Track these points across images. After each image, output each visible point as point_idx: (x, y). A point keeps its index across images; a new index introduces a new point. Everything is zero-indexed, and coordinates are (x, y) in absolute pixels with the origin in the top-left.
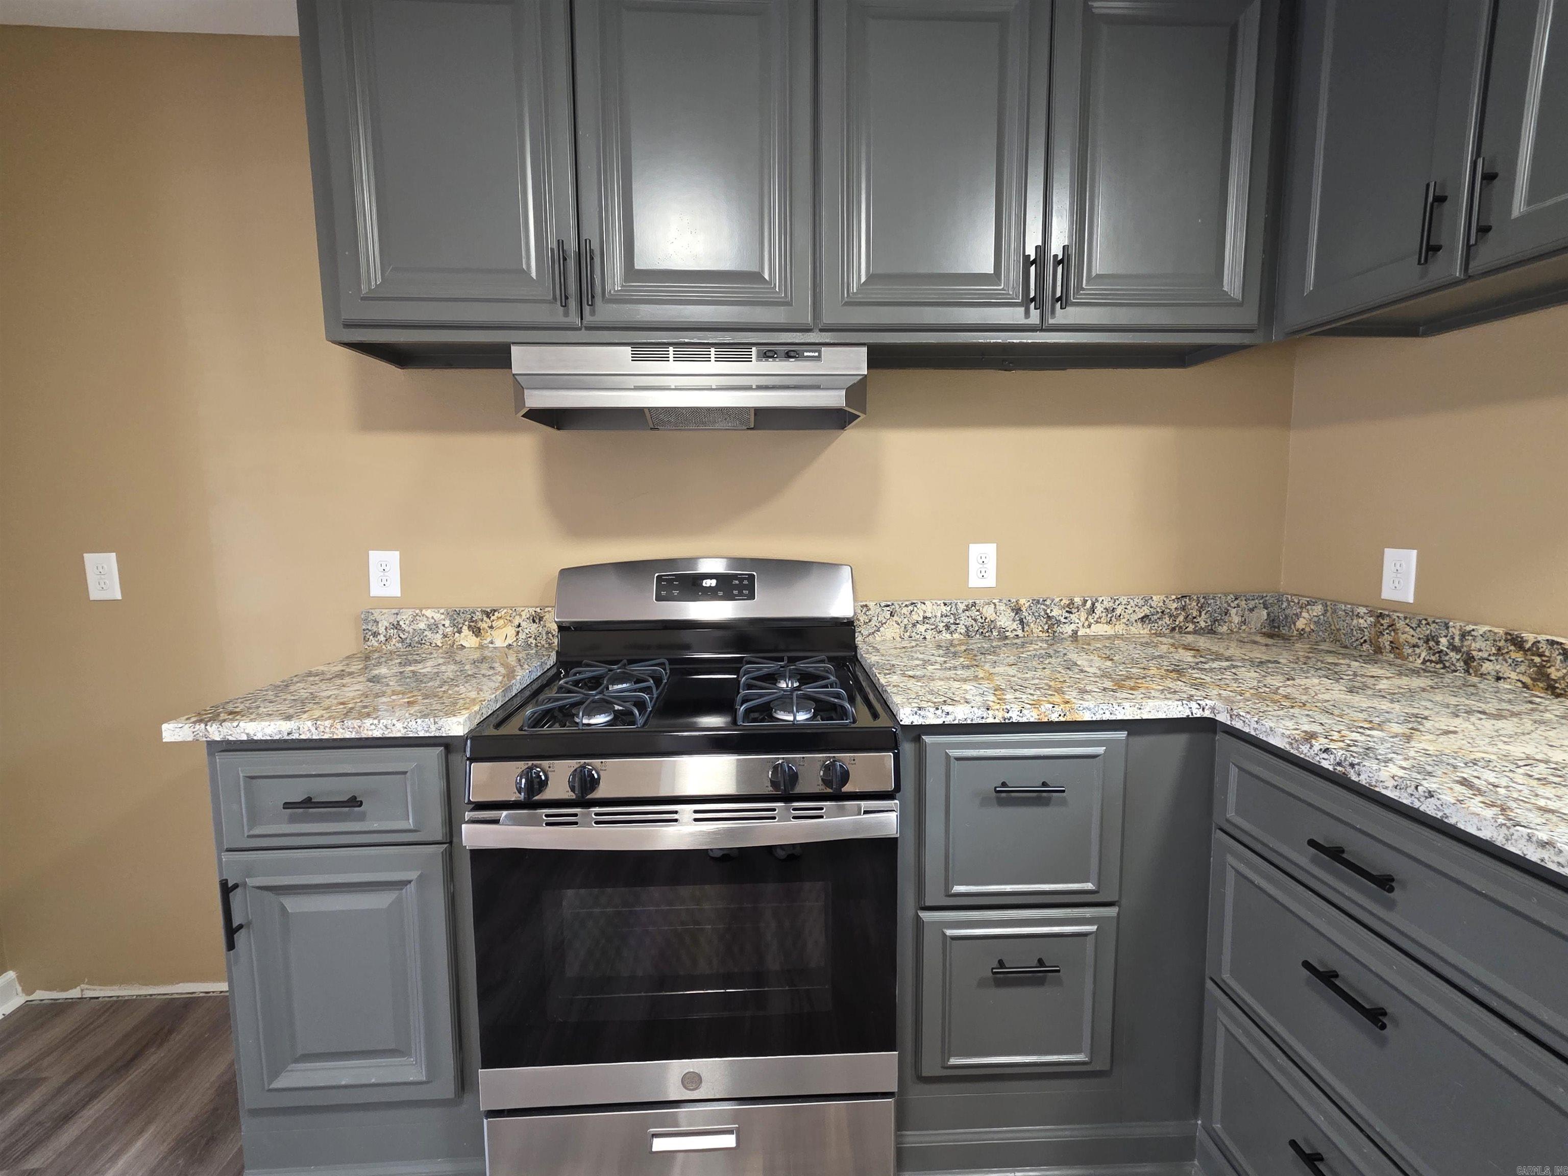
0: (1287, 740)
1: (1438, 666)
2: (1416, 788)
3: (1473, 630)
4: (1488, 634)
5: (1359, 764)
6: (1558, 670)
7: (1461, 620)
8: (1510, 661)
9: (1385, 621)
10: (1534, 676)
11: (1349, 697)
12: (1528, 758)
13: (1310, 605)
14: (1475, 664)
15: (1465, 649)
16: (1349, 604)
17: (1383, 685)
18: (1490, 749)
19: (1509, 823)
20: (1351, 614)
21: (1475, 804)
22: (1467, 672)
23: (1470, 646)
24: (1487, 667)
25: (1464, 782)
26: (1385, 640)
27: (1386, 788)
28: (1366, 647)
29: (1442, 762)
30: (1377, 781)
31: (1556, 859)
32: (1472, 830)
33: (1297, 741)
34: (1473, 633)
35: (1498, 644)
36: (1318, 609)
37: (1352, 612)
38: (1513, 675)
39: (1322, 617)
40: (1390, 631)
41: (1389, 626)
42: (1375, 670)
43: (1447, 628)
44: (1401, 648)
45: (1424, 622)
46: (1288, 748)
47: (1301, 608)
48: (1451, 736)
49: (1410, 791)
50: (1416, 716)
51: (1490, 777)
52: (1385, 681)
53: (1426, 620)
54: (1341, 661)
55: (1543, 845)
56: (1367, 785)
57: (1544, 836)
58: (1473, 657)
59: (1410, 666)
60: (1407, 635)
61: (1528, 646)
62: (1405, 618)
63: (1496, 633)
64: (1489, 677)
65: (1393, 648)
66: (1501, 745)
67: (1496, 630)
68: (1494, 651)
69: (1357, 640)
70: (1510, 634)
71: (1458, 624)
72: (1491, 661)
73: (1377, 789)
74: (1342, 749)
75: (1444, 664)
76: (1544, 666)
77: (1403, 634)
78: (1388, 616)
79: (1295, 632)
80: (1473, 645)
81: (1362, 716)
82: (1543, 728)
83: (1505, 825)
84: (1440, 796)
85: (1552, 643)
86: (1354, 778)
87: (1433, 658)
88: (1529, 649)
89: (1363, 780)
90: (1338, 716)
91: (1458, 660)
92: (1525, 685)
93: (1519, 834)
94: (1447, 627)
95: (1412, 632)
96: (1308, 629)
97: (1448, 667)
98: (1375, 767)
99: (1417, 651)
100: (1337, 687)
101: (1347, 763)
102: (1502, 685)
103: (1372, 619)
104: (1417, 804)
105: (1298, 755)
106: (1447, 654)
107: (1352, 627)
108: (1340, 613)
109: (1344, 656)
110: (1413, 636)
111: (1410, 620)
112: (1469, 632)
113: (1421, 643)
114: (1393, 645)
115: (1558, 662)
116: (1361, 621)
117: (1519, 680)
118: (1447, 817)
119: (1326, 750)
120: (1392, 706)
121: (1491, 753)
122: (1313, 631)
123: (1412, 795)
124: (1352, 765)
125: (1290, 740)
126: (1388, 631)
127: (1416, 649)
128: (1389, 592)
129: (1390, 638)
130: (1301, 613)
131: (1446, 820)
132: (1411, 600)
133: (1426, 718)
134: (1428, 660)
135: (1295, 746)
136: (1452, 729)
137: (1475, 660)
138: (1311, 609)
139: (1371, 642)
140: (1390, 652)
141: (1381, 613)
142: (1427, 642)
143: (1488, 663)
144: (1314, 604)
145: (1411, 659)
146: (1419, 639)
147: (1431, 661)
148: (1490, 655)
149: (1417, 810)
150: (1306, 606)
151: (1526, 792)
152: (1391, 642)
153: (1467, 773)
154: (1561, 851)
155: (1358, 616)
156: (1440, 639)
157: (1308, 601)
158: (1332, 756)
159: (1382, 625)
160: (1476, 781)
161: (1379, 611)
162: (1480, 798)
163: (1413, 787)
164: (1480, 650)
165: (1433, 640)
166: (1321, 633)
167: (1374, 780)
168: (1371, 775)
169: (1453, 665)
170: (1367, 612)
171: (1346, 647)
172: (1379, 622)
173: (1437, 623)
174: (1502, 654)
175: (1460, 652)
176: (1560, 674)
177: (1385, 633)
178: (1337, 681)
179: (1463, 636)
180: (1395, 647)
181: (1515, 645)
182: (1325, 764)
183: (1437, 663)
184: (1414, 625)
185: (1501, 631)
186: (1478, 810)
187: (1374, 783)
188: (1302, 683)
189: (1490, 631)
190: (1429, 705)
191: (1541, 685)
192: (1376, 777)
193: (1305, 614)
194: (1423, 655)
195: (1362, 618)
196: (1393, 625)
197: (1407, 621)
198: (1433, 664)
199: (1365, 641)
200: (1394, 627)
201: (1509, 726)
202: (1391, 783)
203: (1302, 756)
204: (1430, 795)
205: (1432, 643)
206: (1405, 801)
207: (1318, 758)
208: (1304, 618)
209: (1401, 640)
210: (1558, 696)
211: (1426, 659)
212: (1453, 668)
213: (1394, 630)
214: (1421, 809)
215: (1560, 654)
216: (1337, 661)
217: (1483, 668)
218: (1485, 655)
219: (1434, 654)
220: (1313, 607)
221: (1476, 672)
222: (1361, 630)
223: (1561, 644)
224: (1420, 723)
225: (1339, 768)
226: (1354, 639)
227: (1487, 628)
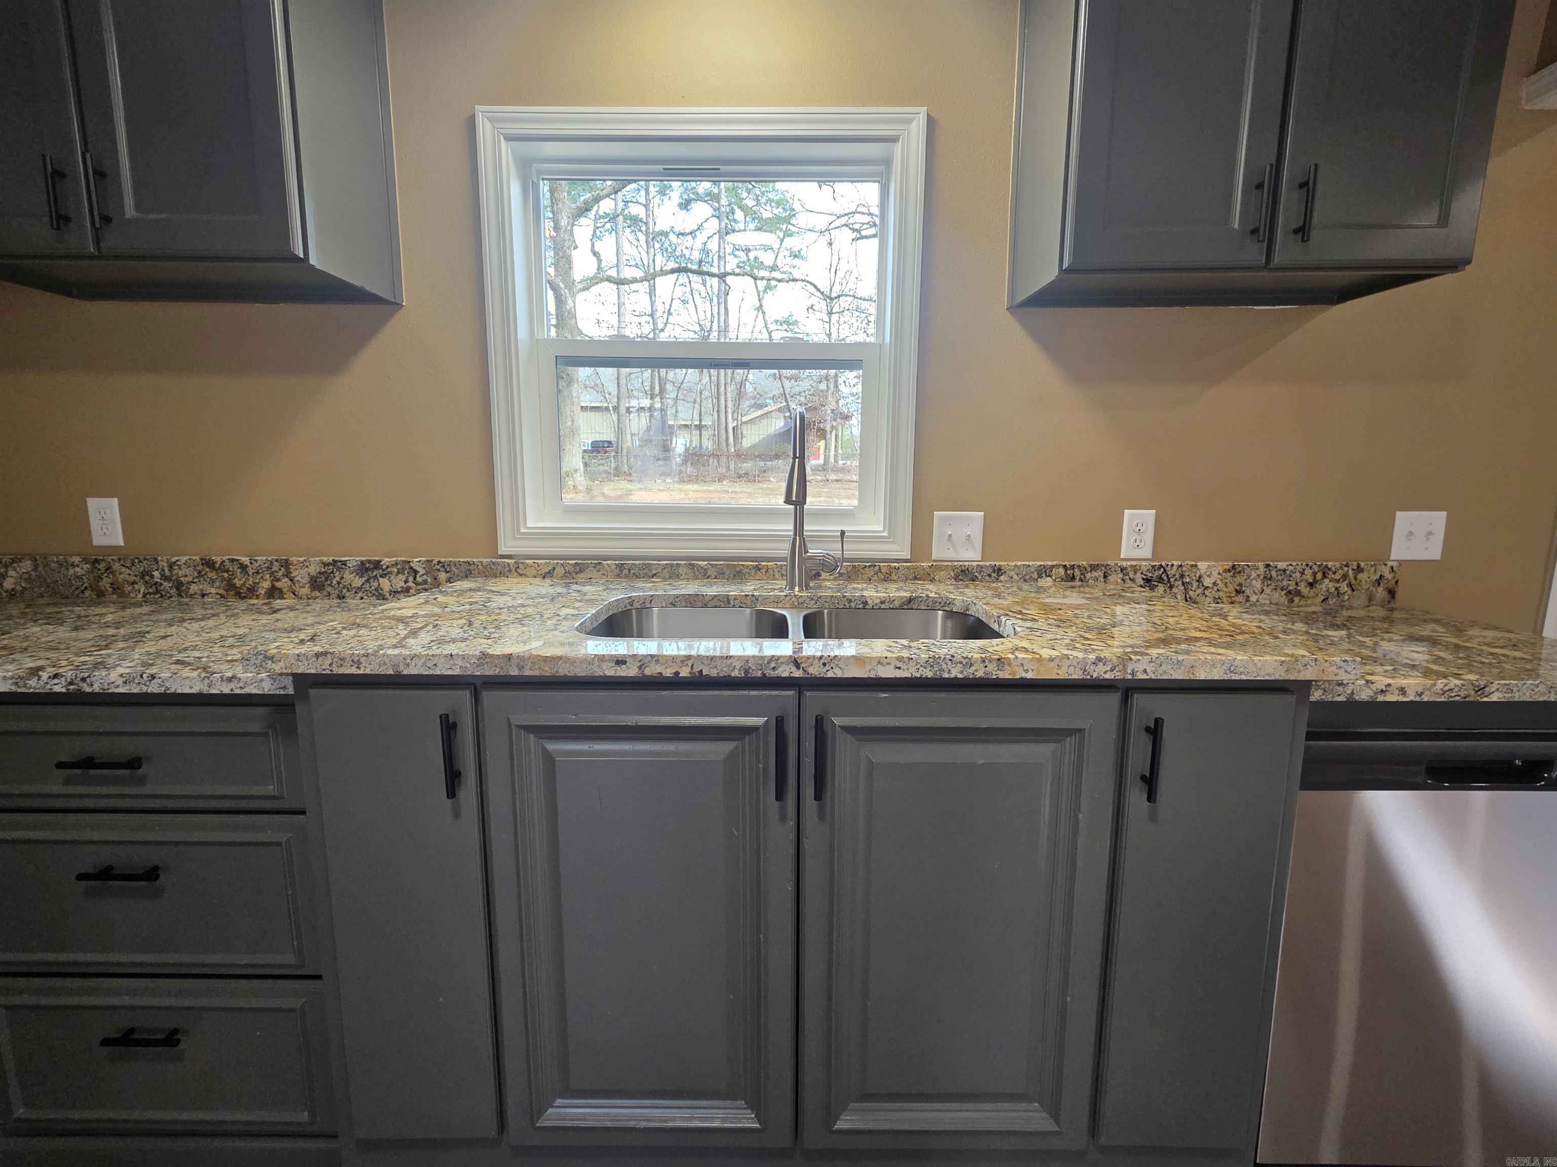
0: (11, 681)
1: (157, 596)
2: (141, 676)
3: (178, 560)
4: (189, 561)
5: (89, 676)
6: (240, 580)
7: (165, 555)
8: (208, 580)
9: (102, 566)
10: (226, 588)
11: (74, 634)
12: (222, 638)
13: (16, 562)
14: (184, 588)
15: (174, 578)
16: (61, 555)
17: (109, 618)
18: (197, 639)
19: (208, 675)
20: (65, 564)
21: (186, 672)
22: (180, 595)
23: (178, 574)
24: (194, 588)
25: (178, 662)
26: (106, 582)
27: (118, 686)
28: (87, 593)
29: (161, 655)
30: (109, 684)
31: (239, 685)
32: (187, 690)
33: (22, 678)
34: (178, 563)
35: (198, 568)
36: (27, 565)
37: (66, 562)
38: (213, 591)
39: (33, 573)
40: (108, 574)
41: (106, 570)
42: (99, 610)
43: (157, 563)
44: (121, 587)
45: (136, 561)
46: (14, 688)
47: (6, 566)
48: (169, 638)
49: (136, 681)
50: (139, 633)
51: (197, 654)
52: (110, 615)
53: (138, 558)
54: (63, 609)
55: (230, 680)
56: (101, 691)
57: (229, 674)
58: (182, 582)
59: (133, 601)
60: (124, 575)
61: (217, 566)
62: (120, 559)
63: (194, 560)
64: (197, 596)
65: (114, 589)
66: (204, 635)
67: (194, 558)
68: (196, 575)
69: (77, 589)
70: (205, 559)
71: (165, 558)
72: (195, 583)
73: (110, 691)
74: (71, 670)
75: (161, 594)
76: (231, 579)
77: (120, 574)
78: (103, 560)
79: (4, 594)
80: (180, 573)
81: (90, 644)
82: (233, 618)
83: (206, 677)
84: (160, 676)
85: (232, 560)
86: (88, 690)
87: (151, 590)
88: (219, 568)
89: (96, 688)
90: (65, 649)
91: (171, 587)
92: (222, 596)
93: (216, 679)
94: (156, 560)
95: (128, 571)
96: (19, 588)
97: (165, 595)
98: (104, 673)
99: (137, 587)
100: (61, 629)
101: (78, 679)
102: (208, 599)
103: (88, 566)
104: (145, 689)
105: (27, 691)
106: (161, 584)
107: (69, 577)
108: (53, 565)
109: (67, 605)
110: (130, 575)
111: (124, 561)
112: (175, 562)
113: (138, 579)
114: (115, 586)
115: (239, 573)
116: (77, 569)
117: (217, 593)
118: (168, 689)
119: (56, 676)
120: (118, 631)
121: (198, 641)
122: (26, 589)
123: (139, 683)
124: (83, 680)
125: (14, 680)
126: (106, 575)
127: (135, 585)
128: (98, 540)
129: (109, 581)
130: (6, 572)
131: (168, 692)
132: (121, 542)
133: (148, 632)
134: (148, 593)
135: (21, 684)
136: (168, 634)
137: (183, 585)
138: (19, 567)
139: (91, 587)
140: (113, 593)
141: (95, 559)
142: (143, 577)
143: (194, 585)
144: (20, 560)
145: (132, 595)
146: (136, 576)
147: (150, 594)
148: (194, 578)
149: (146, 694)
150: (11, 564)
151: (220, 655)
152: (111, 584)
153: (180, 657)
154: (240, 679)
155: (73, 565)
156: (153, 573)
157: (11, 559)
158: (63, 679)
159: (99, 570)
160: (186, 659)
161: (93, 557)
162: (189, 668)
163: (139, 677)
164: (186, 576)
165: (148, 575)
166: (36, 589)
167: (106, 684)
168: (102, 681)
169: (168, 592)
170: (81, 559)
171: (67, 597)
172: (95, 568)
173: (148, 560)
174: (202, 576)
175: (171, 580)
176: (241, 582)
177: (103, 577)
178: (61, 625)
179: (171, 566)
180: (116, 588)
181: (208, 566)
182: (57, 689)
183: (155, 594)
184: (128, 565)
185: (197, 558)
186: (188, 675)
187: (106, 687)
188: (21, 634)
189: (190, 559)
190: (150, 623)
191: (232, 593)
192: (107, 681)
193: (12, 573)
194: (142, 590)
195: (78, 566)
196: (109, 568)
197: (122, 562)
198: (152, 596)
199: (86, 588)
200: (111, 570)
201: (211, 623)
202: (120, 681)
203: (31, 691)
204: (153, 677)
205: (147, 578)
206: (135, 691)
207: (48, 687)
208: (11, 577)
209: (120, 580)
210: (243, 598)
211: (146, 592)
212: (168, 595)
213: (111, 573)
214: (149, 691)
215: (238, 568)
216: (58, 610)
217: (191, 589)
218: (190, 579)
219: (151, 587)
220: (20, 564)
221: (186, 594)
222: (80, 578)
223: (238, 560)
224: (142, 637)
225: (72, 687)
226: (74, 588)
227: (186, 558)
